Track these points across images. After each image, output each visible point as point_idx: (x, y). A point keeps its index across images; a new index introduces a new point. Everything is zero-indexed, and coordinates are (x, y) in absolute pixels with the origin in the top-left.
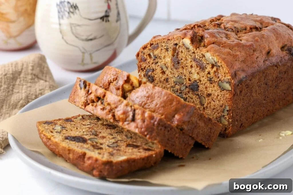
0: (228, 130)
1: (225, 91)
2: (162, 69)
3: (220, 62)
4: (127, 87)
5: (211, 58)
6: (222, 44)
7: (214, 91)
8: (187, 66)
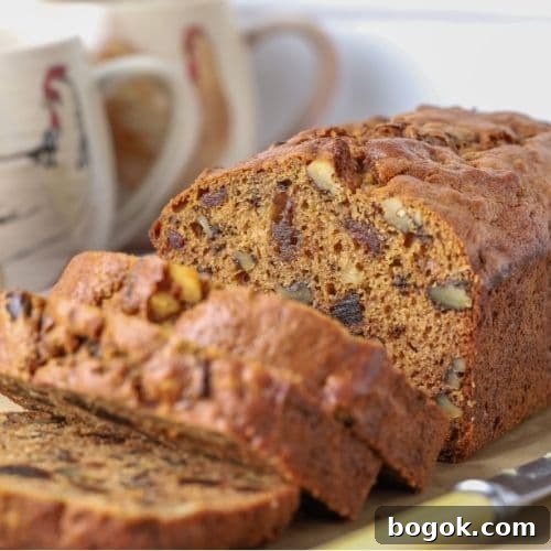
0: (463, 434)
1: (452, 313)
2: (239, 266)
3: (432, 223)
4: (164, 303)
5: (402, 213)
6: (430, 175)
7: (416, 318)
8: (321, 248)
